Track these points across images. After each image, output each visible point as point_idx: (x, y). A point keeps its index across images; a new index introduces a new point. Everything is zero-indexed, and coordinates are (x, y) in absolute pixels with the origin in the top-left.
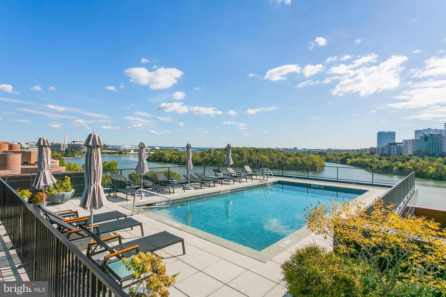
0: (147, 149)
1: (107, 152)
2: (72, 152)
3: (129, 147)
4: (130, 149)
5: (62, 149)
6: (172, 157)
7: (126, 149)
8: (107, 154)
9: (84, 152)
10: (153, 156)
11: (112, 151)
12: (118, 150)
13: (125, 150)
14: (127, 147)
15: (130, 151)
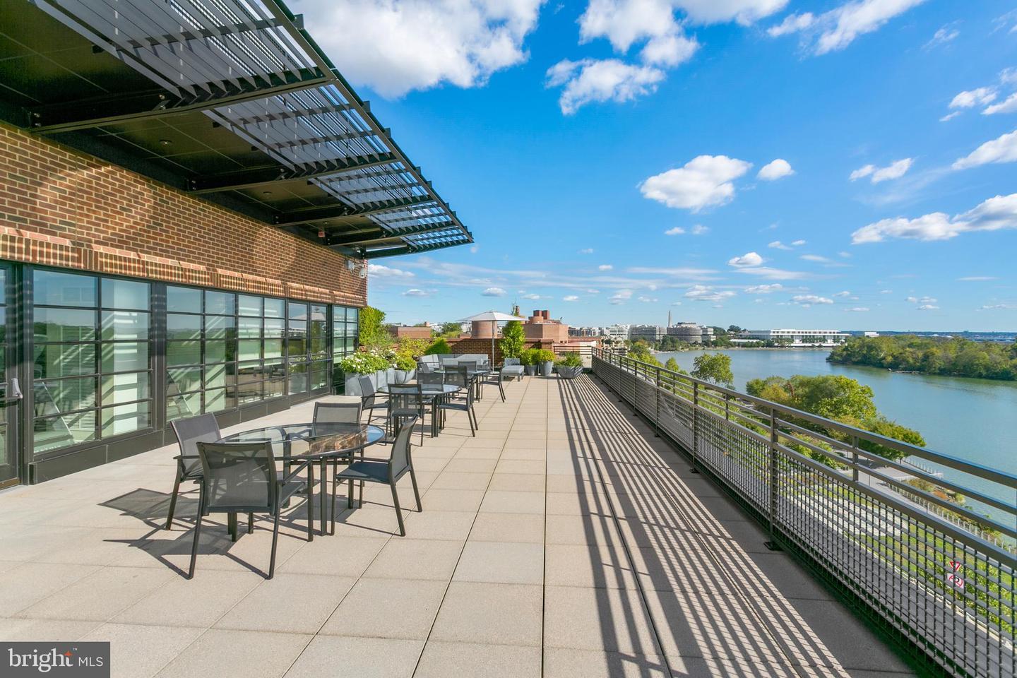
0: (838, 336)
1: (739, 343)
2: (673, 341)
3: (788, 332)
4: (792, 336)
5: (658, 337)
6: (901, 354)
7: (781, 336)
8: (739, 346)
9: (695, 343)
10: (844, 350)
11: (751, 341)
12: (763, 337)
13: (780, 339)
14: (785, 331)
15: (791, 339)
